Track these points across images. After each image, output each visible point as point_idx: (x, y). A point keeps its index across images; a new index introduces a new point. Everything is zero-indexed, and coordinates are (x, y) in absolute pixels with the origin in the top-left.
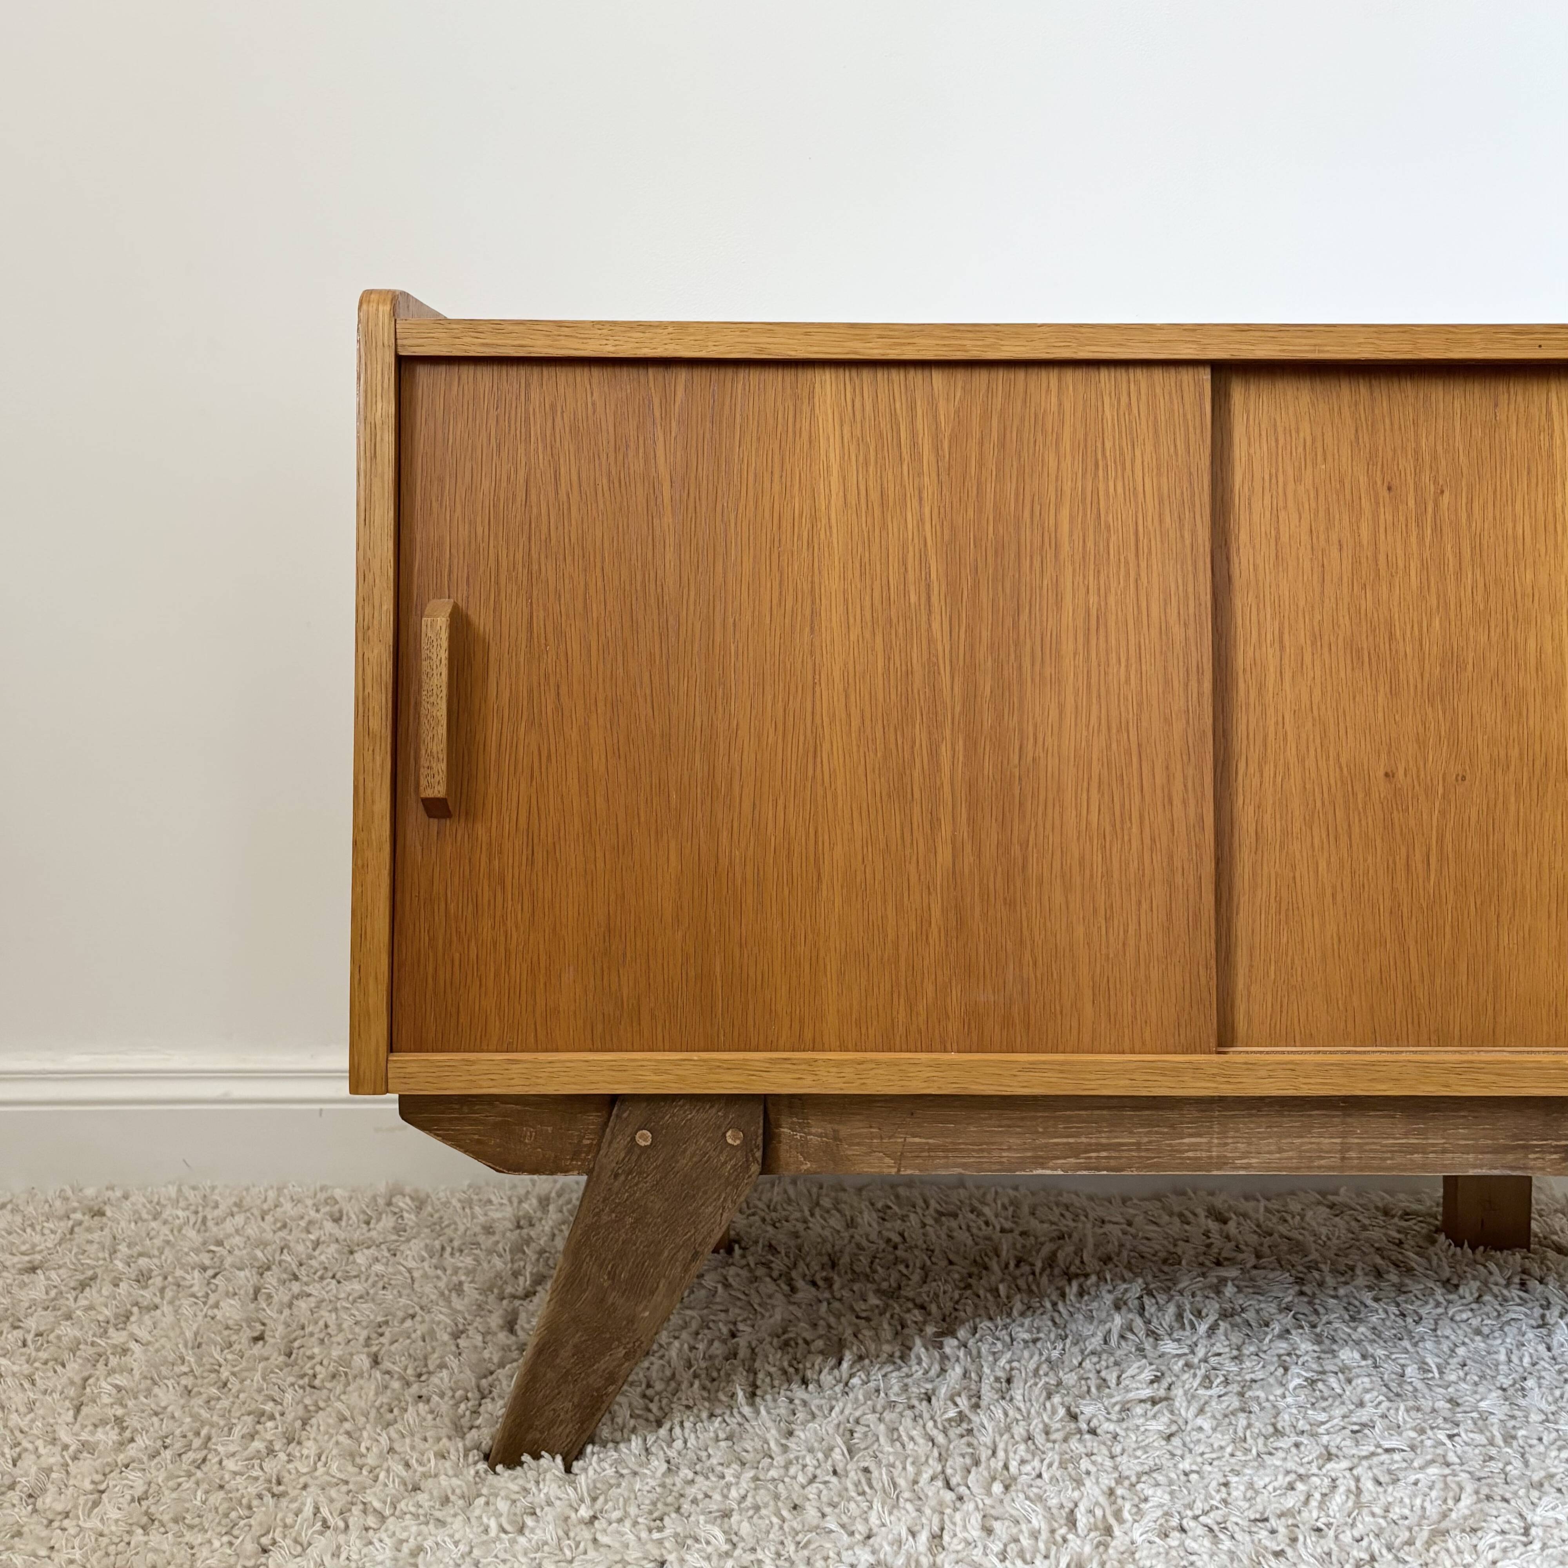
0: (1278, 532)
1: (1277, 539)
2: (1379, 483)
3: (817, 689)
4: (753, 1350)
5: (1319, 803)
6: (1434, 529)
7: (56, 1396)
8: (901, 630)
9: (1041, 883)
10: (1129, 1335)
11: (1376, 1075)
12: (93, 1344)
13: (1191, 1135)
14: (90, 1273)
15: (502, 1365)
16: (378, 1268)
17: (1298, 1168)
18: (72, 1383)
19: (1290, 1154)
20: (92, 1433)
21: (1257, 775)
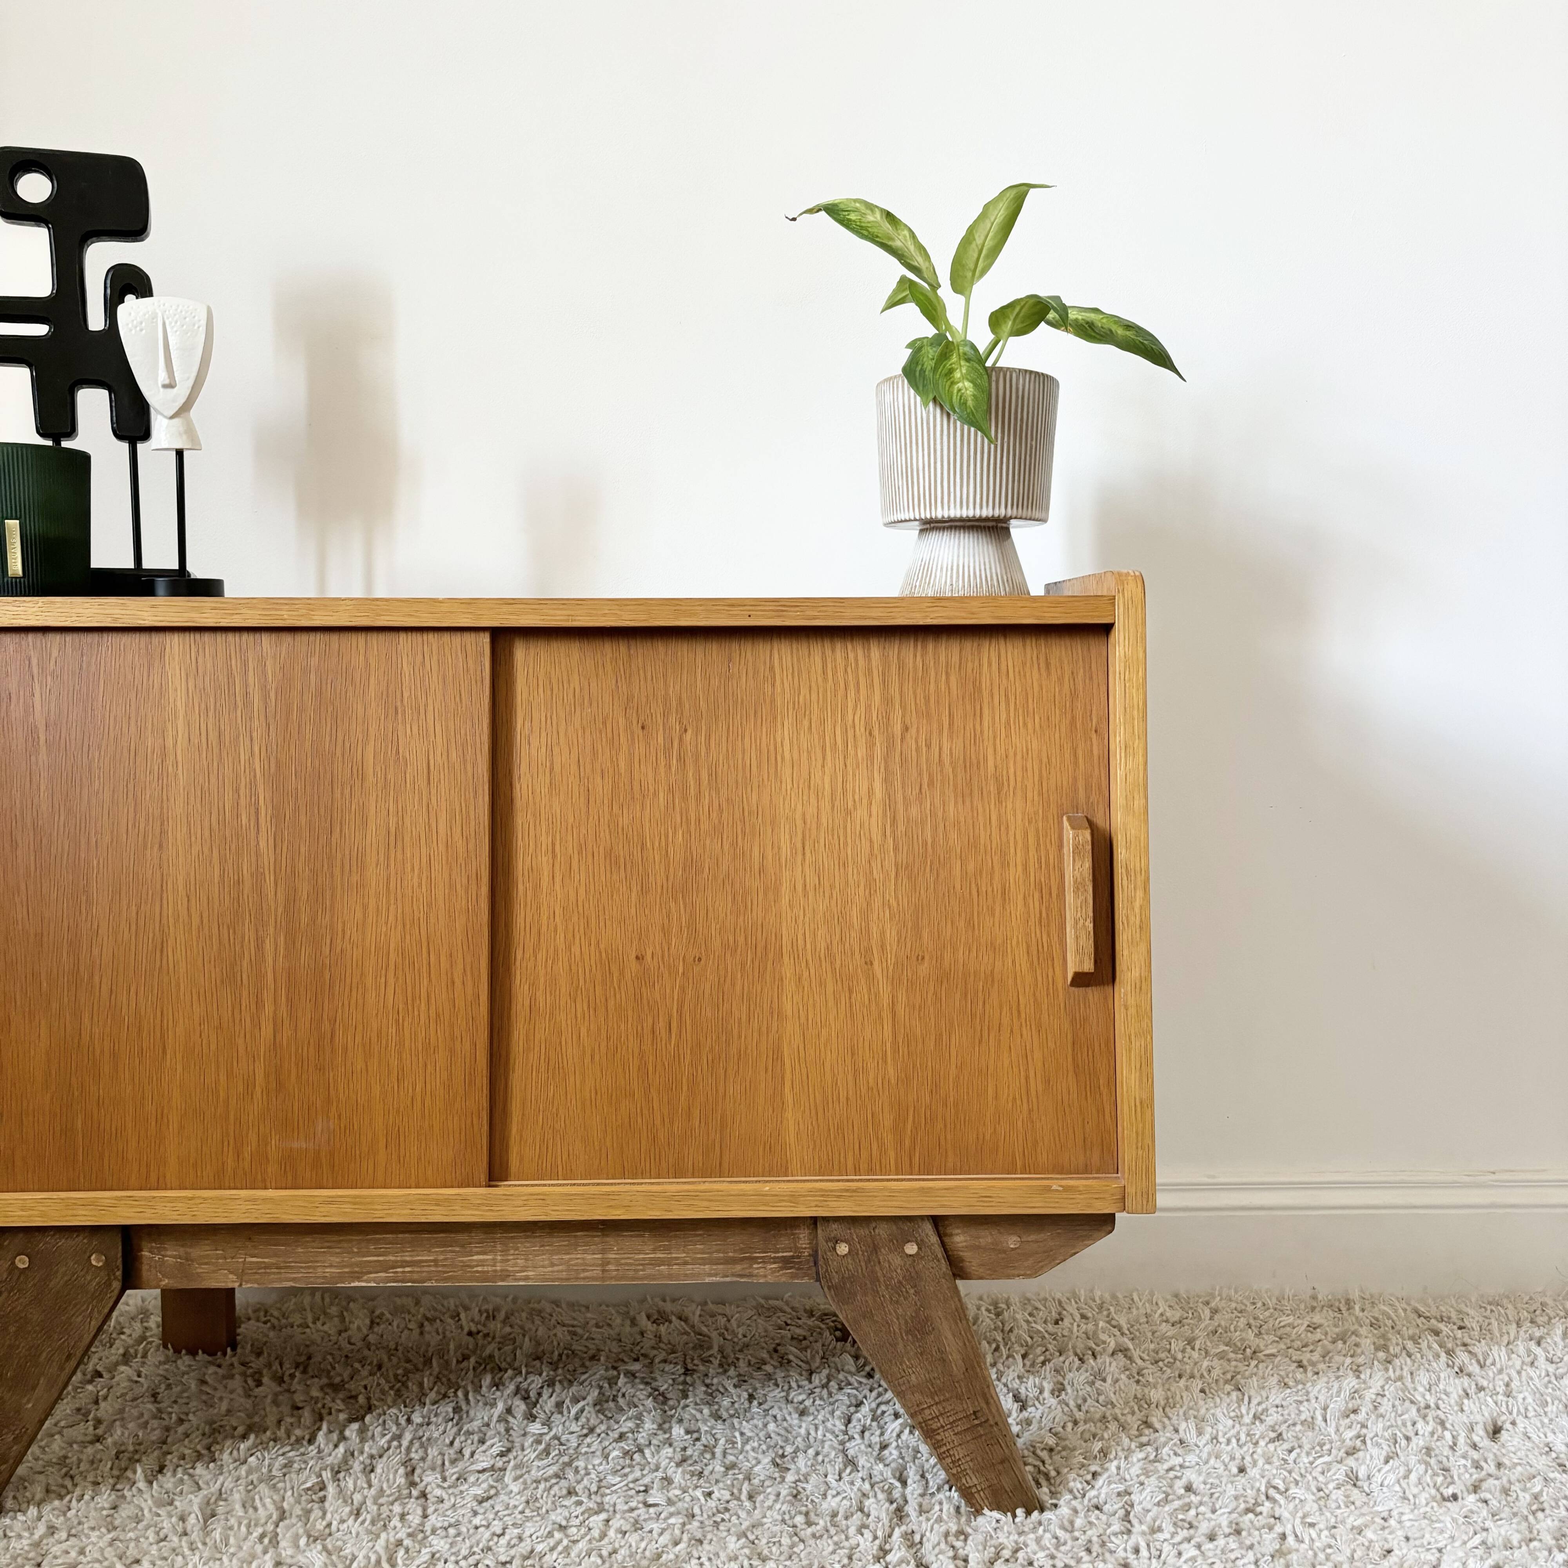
0: (552, 764)
1: (552, 769)
2: (635, 723)
3: (165, 895)
5: (581, 982)
6: (679, 761)
8: (233, 847)
9: (345, 1051)
11: (612, 1203)
13: (478, 1253)
17: (568, 1279)
19: (560, 1268)
21: (533, 959)
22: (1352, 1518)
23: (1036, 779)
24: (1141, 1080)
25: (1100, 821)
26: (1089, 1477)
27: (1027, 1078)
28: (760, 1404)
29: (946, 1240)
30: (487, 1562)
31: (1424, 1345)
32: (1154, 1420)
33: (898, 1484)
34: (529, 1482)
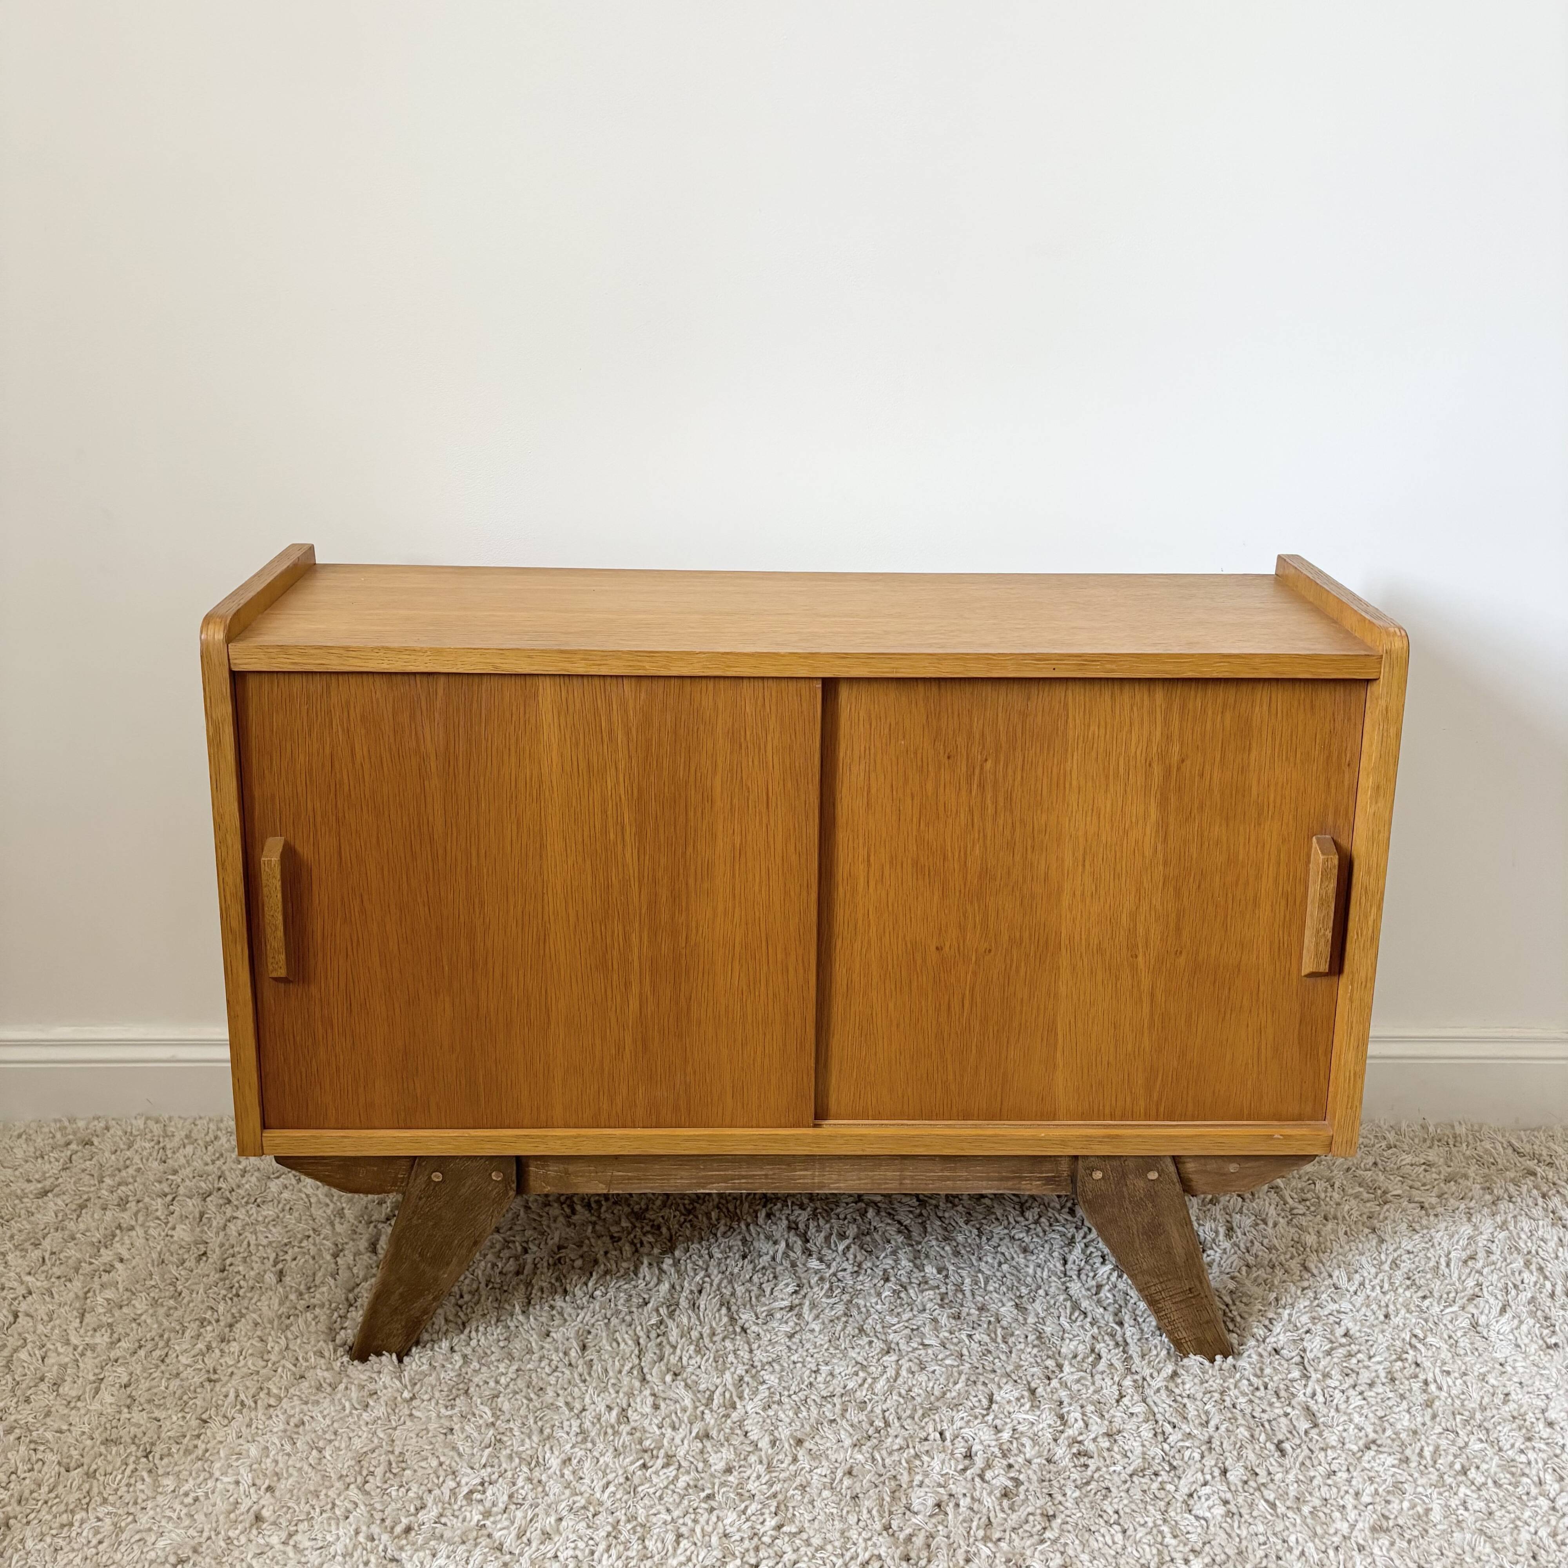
0: (869, 788)
1: (869, 792)
2: (942, 752)
3: (545, 896)
4: (535, 1265)
5: (890, 967)
6: (979, 785)
7: (67, 1308)
8: (603, 857)
9: (699, 1023)
10: (791, 1254)
11: (916, 1143)
12: (91, 1263)
13: (801, 1170)
14: (85, 1197)
15: (365, 1279)
16: (286, 1195)
17: (873, 1189)
18: (77, 1297)
20: (92, 1336)
21: (850, 947)
22: (1478, 1366)
23: (1293, 806)
24: (1357, 1056)
25: (1344, 842)
26: (1267, 1323)
27: (1259, 1049)
28: (988, 1240)
29: (1179, 1166)
30: (813, 1397)
31: (1524, 1189)
32: (1312, 1266)
33: (1117, 1328)
34: (826, 1321)
